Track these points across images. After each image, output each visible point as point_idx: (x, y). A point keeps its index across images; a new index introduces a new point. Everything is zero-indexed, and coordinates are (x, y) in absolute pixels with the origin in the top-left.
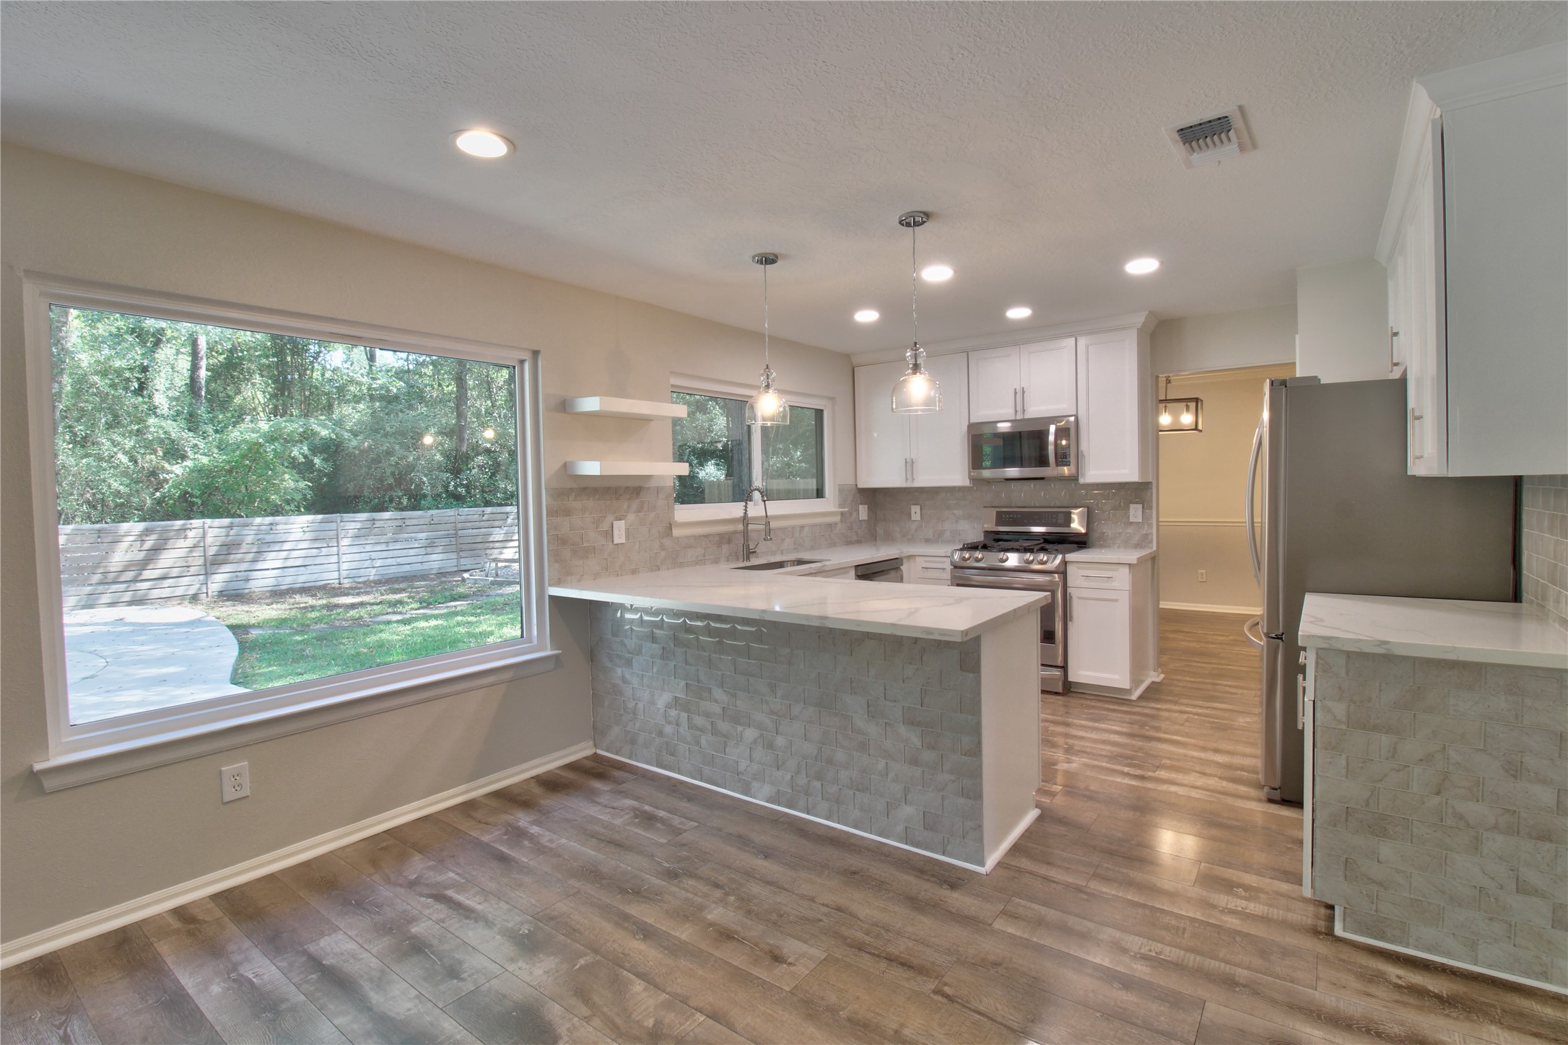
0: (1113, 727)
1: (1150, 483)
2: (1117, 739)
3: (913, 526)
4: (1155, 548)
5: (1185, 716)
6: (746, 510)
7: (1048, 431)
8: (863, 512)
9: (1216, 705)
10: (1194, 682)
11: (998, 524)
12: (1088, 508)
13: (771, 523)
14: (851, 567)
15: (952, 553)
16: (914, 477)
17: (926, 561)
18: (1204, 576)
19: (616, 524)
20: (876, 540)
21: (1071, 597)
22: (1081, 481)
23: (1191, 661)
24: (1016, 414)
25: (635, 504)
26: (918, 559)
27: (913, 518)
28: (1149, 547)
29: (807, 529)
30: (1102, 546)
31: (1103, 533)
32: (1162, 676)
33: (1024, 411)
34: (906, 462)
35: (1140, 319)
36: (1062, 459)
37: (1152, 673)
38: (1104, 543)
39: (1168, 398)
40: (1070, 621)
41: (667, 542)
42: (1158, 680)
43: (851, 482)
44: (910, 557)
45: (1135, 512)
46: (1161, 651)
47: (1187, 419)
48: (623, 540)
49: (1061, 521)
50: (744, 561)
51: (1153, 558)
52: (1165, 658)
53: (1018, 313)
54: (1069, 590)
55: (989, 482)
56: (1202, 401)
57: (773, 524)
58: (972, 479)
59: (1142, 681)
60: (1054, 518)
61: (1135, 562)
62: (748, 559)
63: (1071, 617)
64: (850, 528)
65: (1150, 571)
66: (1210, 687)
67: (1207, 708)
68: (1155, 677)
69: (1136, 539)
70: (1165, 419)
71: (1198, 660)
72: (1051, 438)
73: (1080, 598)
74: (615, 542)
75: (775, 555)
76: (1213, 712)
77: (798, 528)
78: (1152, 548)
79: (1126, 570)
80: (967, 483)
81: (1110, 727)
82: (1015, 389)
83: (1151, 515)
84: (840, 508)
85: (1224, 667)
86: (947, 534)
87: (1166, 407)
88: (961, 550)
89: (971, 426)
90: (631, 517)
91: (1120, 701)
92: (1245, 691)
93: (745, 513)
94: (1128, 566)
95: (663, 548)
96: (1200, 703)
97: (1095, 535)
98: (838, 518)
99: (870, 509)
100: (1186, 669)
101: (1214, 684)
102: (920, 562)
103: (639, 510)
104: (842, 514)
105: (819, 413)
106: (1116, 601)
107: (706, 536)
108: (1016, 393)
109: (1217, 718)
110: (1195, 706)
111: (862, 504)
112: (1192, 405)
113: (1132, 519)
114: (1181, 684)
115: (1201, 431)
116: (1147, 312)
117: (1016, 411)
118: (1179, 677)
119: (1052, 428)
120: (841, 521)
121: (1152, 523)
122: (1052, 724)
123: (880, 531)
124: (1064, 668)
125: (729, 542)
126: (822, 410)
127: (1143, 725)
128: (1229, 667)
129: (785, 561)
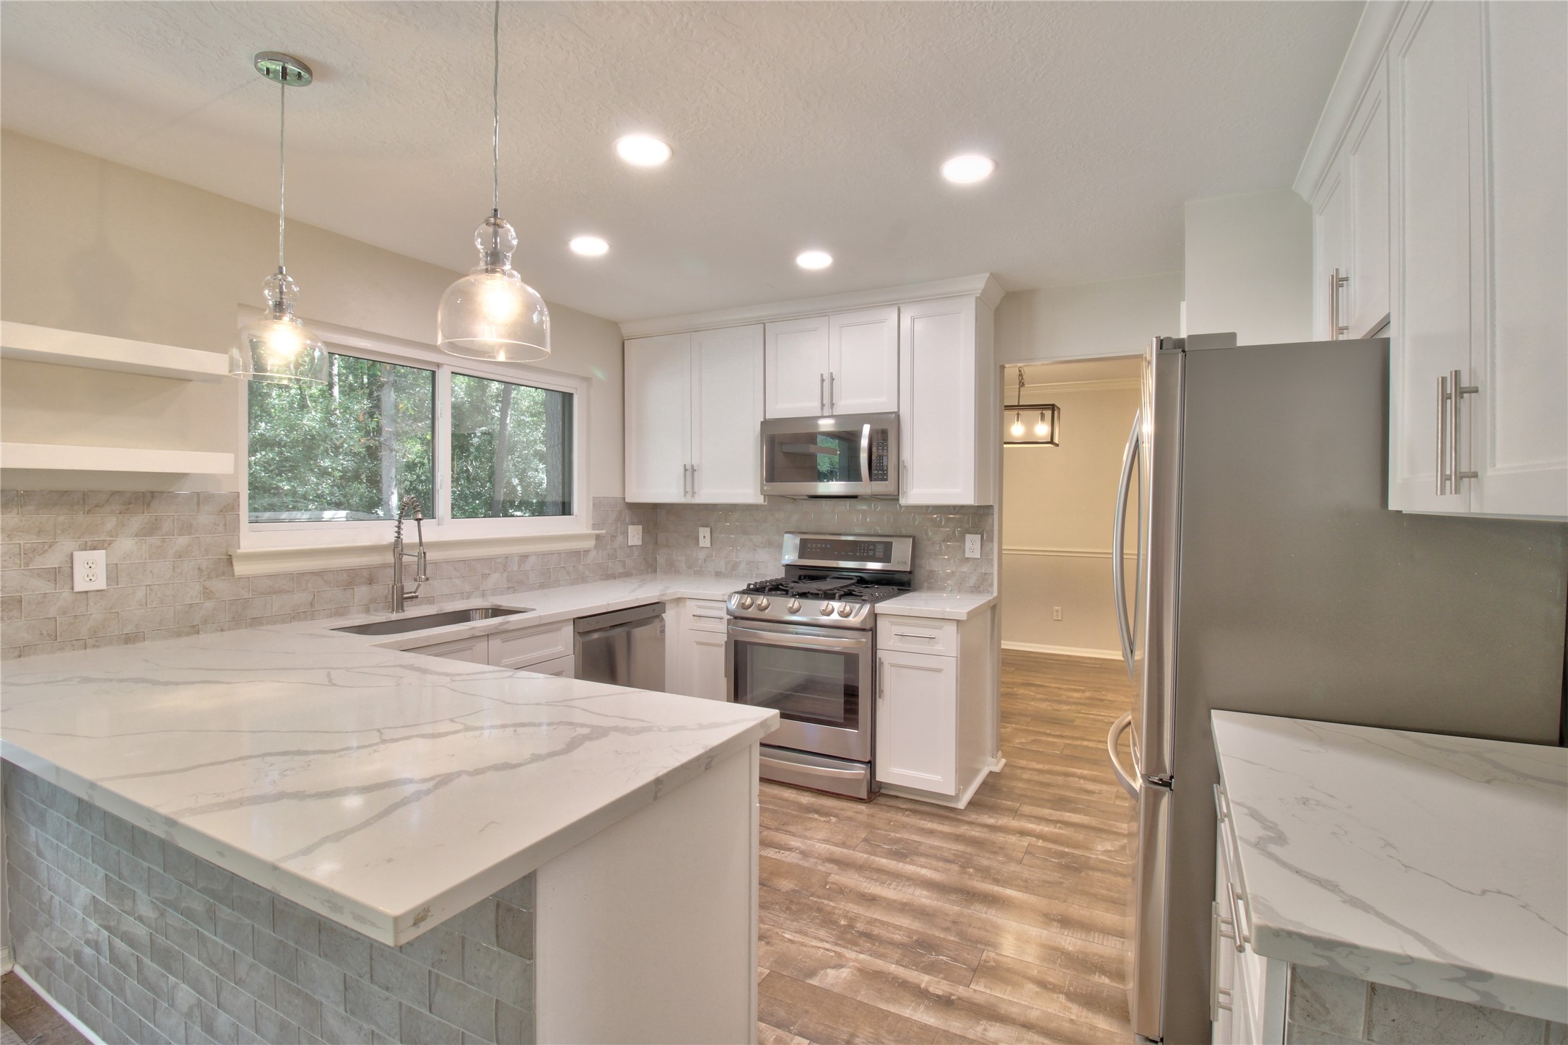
0: (924, 872)
1: (990, 507)
2: (924, 900)
3: (702, 555)
4: (995, 594)
5: (1026, 841)
6: (399, 533)
7: (861, 432)
8: (635, 535)
9: (1068, 816)
10: (1040, 771)
11: (801, 556)
12: (914, 538)
13: (427, 555)
14: (568, 620)
15: (730, 597)
16: (696, 490)
17: (699, 607)
18: (1060, 613)
19: (80, 557)
20: (656, 572)
21: (881, 664)
22: (903, 501)
23: (1039, 733)
24: (822, 409)
25: (137, 521)
26: (689, 603)
27: (701, 544)
28: (988, 592)
29: (532, 559)
30: (930, 589)
31: (932, 572)
32: (1003, 761)
33: (832, 405)
34: (686, 470)
35: (978, 283)
36: (878, 470)
37: (990, 759)
38: (933, 585)
39: (1020, 404)
40: (880, 697)
41: (219, 586)
42: (997, 768)
43: (618, 494)
44: (679, 600)
45: (972, 545)
46: (1005, 716)
47: (1042, 430)
48: (101, 584)
49: (879, 554)
50: (393, 611)
51: (994, 608)
52: (1009, 729)
53: (814, 260)
54: (880, 654)
55: (795, 500)
56: (1059, 409)
57: (431, 556)
58: (767, 496)
59: (977, 772)
60: (871, 550)
61: (964, 618)
62: (400, 607)
63: (881, 691)
64: (612, 557)
65: (989, 627)
66: (1060, 779)
67: (1055, 822)
68: (996, 764)
69: (972, 581)
70: (1017, 430)
71: (1048, 732)
72: (864, 443)
73: (892, 665)
74: (77, 589)
75: (468, 598)
76: (1064, 832)
77: (516, 559)
78: (992, 593)
79: (952, 628)
80: (760, 500)
81: (919, 869)
82: (822, 375)
83: (992, 550)
84: (594, 529)
85: (1079, 742)
86: (743, 566)
87: (1018, 414)
88: (743, 592)
89: (766, 424)
90: (126, 544)
91: (942, 812)
92: (1104, 787)
93: (398, 537)
94: (955, 624)
95: (207, 594)
96: (1046, 812)
97: (921, 574)
98: (591, 544)
99: (646, 531)
100: (1034, 748)
101: (1066, 775)
102: (691, 607)
103: (151, 529)
104: (598, 537)
105: (567, 398)
106: (939, 671)
107: (319, 574)
108: (823, 381)
109: (1068, 845)
110: (1041, 819)
111: (633, 524)
112: (1048, 413)
113: (967, 555)
114: (1025, 776)
115: (1057, 445)
116: (988, 275)
117: (823, 405)
118: (1023, 763)
119: (866, 429)
120: (596, 547)
121: (992, 559)
122: (836, 868)
123: (661, 560)
124: (871, 764)
125: (370, 581)
126: (571, 395)
127: (965, 863)
128: (1085, 743)
129: (472, 610)
